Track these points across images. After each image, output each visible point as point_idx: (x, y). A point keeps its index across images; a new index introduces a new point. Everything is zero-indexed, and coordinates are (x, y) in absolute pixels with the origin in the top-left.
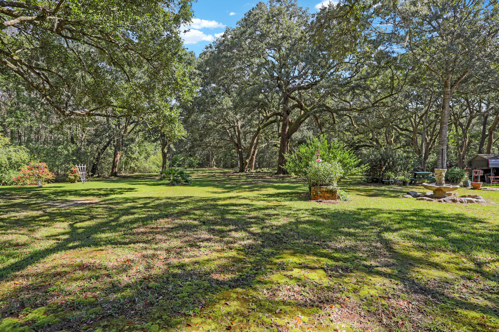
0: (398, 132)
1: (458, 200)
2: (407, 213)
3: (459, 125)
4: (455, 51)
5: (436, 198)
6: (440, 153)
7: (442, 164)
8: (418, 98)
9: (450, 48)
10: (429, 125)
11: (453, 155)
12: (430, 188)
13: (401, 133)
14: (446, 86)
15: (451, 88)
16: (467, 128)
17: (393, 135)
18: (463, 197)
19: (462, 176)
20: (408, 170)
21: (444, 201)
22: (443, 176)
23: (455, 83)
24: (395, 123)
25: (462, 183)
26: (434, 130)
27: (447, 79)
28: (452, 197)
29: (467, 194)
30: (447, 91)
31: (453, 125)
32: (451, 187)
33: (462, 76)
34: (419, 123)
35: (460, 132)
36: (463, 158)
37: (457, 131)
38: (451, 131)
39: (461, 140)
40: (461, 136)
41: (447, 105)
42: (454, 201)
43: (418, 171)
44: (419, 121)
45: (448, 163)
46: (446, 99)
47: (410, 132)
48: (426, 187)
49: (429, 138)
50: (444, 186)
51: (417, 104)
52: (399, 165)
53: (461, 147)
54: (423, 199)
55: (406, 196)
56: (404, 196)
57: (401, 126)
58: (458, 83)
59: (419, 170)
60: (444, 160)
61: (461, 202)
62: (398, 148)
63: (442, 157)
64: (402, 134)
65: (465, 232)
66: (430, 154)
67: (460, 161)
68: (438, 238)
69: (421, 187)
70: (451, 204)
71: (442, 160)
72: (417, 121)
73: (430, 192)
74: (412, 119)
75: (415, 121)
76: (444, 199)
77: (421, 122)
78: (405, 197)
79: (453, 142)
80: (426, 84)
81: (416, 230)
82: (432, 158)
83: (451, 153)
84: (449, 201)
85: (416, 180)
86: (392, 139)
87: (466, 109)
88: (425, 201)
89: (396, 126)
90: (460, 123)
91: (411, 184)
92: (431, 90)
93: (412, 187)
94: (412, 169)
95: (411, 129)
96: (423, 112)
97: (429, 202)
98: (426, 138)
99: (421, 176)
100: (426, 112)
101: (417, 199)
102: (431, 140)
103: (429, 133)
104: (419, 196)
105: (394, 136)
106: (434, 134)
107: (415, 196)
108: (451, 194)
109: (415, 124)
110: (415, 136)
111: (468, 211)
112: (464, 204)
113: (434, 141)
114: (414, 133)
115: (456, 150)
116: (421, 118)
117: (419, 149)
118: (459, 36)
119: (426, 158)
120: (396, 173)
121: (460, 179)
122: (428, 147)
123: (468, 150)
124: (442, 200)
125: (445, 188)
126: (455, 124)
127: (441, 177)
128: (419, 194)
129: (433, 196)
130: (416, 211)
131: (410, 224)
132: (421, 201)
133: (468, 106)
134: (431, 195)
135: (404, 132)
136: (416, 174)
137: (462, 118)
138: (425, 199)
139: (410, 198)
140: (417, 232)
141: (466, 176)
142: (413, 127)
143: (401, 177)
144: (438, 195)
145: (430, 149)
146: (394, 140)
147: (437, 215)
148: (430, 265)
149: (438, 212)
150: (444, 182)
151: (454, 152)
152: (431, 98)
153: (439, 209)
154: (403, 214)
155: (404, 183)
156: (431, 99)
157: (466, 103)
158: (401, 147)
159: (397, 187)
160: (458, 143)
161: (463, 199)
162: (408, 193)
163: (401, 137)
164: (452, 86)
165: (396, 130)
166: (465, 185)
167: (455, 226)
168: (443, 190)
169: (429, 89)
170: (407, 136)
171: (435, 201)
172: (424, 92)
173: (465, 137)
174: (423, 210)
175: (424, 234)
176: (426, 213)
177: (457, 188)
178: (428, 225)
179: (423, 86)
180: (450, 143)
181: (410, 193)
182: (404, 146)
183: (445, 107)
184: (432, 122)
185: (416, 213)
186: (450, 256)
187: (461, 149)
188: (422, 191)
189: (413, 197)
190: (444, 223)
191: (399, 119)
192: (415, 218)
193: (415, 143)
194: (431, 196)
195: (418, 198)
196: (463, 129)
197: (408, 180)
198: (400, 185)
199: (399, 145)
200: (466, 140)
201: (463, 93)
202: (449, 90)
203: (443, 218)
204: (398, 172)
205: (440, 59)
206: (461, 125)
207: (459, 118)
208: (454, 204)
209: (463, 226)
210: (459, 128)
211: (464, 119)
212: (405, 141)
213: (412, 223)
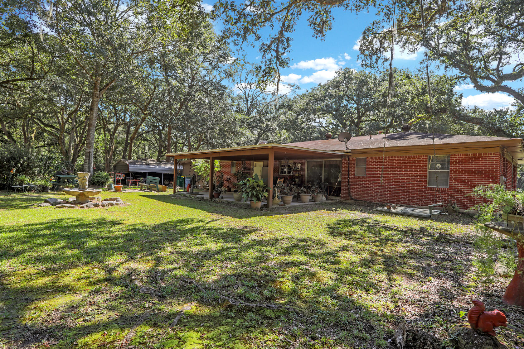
0: (41, 127)
1: (100, 204)
2: (39, 226)
3: (107, 130)
4: (104, 55)
5: (78, 203)
6: (88, 156)
7: (89, 167)
8: (67, 93)
9: (100, 51)
10: (79, 125)
11: (102, 159)
12: (72, 193)
13: (44, 129)
14: (95, 88)
15: (100, 92)
16: (114, 134)
17: (34, 130)
18: (105, 200)
19: (107, 179)
20: (49, 173)
21: (87, 206)
22: (86, 180)
23: (103, 88)
24: (37, 116)
25: (106, 187)
26: (83, 132)
27: (97, 81)
28: (94, 202)
29: (109, 198)
30: (96, 94)
31: (102, 130)
32: (94, 191)
33: (110, 83)
34: (67, 120)
35: (108, 137)
36: (110, 162)
37: (105, 136)
38: (101, 135)
39: (109, 145)
40: (109, 141)
41: (95, 107)
42: (96, 205)
43: (63, 175)
44: (68, 119)
45: (95, 167)
46: (95, 101)
47: (57, 129)
48: (68, 193)
49: (79, 139)
50: (88, 190)
51: (66, 99)
52: (37, 167)
53: (108, 151)
54: (63, 207)
55: (42, 205)
56: (40, 204)
57: (46, 121)
58: (107, 88)
59: (64, 173)
60: (91, 163)
61: (103, 206)
62: (41, 147)
63: (89, 160)
64: (46, 131)
65: (101, 238)
66: (79, 156)
67: (107, 165)
68: (73, 252)
69: (63, 192)
70: (93, 209)
71: (89, 163)
72: (65, 118)
73: (72, 198)
74: (59, 114)
75: (62, 118)
76: (86, 204)
77: (70, 120)
78: (40, 206)
79: (102, 147)
80: (75, 80)
81: (46, 248)
82: (80, 161)
83: (100, 157)
84: (92, 206)
85: (59, 184)
86: (33, 135)
87: (114, 116)
88: (65, 209)
89: (37, 119)
90: (108, 128)
91: (53, 189)
92: (81, 89)
93: (54, 193)
94: (55, 172)
95: (58, 126)
96: (72, 109)
97: (70, 209)
98: (75, 139)
99: (66, 180)
100: (75, 111)
101: (56, 208)
102: (80, 141)
103: (79, 134)
104: (60, 203)
105: (35, 132)
106: (84, 136)
107: (55, 203)
108: (95, 198)
109: (63, 121)
110: (62, 135)
111: (108, 214)
112: (106, 208)
113: (84, 144)
114: (61, 132)
115: (104, 155)
116: (70, 115)
117: (66, 150)
118: (109, 43)
119: (74, 160)
120: (33, 176)
121: (105, 182)
122: (77, 148)
123: (114, 155)
124: (84, 205)
125: (88, 192)
126: (104, 128)
127: (84, 181)
128: (59, 201)
129: (76, 202)
130: (52, 223)
131: (40, 241)
132: (62, 209)
133: (116, 114)
134: (73, 201)
135: (48, 129)
136: (59, 178)
137: (110, 124)
138: (66, 206)
139: (47, 207)
140: (47, 251)
141: (111, 180)
142: (60, 124)
143: (40, 182)
144: (81, 200)
145: (80, 150)
146: (35, 137)
147: (77, 223)
148: (55, 291)
149: (78, 220)
150: (87, 186)
151: (102, 156)
152: (81, 96)
153: (79, 217)
154: (32, 230)
155: (44, 189)
156: (81, 98)
157: (113, 111)
158: (44, 146)
159: (33, 194)
160: (105, 147)
161: (104, 202)
162: (46, 201)
163: (45, 134)
164: (101, 90)
165: (38, 124)
166: (109, 189)
167: (92, 233)
168: (86, 195)
169: (79, 86)
170: (52, 134)
171: (77, 207)
172: (74, 88)
173: (112, 142)
174: (61, 219)
175: (56, 250)
176: (64, 224)
177: (100, 192)
178: (62, 237)
179: (73, 81)
180: (99, 146)
181: (49, 200)
182: (49, 145)
183: (93, 109)
184: (82, 122)
185: (52, 226)
186: (81, 271)
187: (109, 154)
188: (63, 197)
189: (52, 205)
190: (81, 232)
191: (43, 112)
192: (48, 232)
193: (62, 142)
194: (74, 203)
195: (58, 206)
196: (110, 135)
197: (49, 185)
198: (38, 191)
199: (42, 143)
200: (113, 146)
201: (111, 100)
202: (98, 93)
203: (83, 225)
204: (35, 175)
205: (90, 58)
206: (109, 131)
207: (107, 123)
208: (96, 209)
209: (100, 232)
210: (107, 133)
211: (112, 125)
212: (51, 140)
213: (43, 239)
